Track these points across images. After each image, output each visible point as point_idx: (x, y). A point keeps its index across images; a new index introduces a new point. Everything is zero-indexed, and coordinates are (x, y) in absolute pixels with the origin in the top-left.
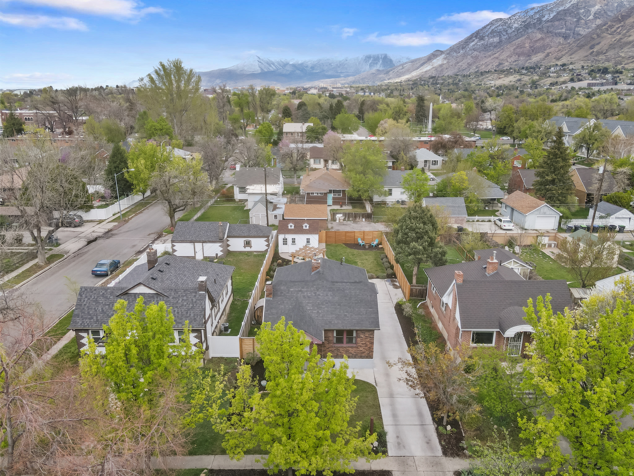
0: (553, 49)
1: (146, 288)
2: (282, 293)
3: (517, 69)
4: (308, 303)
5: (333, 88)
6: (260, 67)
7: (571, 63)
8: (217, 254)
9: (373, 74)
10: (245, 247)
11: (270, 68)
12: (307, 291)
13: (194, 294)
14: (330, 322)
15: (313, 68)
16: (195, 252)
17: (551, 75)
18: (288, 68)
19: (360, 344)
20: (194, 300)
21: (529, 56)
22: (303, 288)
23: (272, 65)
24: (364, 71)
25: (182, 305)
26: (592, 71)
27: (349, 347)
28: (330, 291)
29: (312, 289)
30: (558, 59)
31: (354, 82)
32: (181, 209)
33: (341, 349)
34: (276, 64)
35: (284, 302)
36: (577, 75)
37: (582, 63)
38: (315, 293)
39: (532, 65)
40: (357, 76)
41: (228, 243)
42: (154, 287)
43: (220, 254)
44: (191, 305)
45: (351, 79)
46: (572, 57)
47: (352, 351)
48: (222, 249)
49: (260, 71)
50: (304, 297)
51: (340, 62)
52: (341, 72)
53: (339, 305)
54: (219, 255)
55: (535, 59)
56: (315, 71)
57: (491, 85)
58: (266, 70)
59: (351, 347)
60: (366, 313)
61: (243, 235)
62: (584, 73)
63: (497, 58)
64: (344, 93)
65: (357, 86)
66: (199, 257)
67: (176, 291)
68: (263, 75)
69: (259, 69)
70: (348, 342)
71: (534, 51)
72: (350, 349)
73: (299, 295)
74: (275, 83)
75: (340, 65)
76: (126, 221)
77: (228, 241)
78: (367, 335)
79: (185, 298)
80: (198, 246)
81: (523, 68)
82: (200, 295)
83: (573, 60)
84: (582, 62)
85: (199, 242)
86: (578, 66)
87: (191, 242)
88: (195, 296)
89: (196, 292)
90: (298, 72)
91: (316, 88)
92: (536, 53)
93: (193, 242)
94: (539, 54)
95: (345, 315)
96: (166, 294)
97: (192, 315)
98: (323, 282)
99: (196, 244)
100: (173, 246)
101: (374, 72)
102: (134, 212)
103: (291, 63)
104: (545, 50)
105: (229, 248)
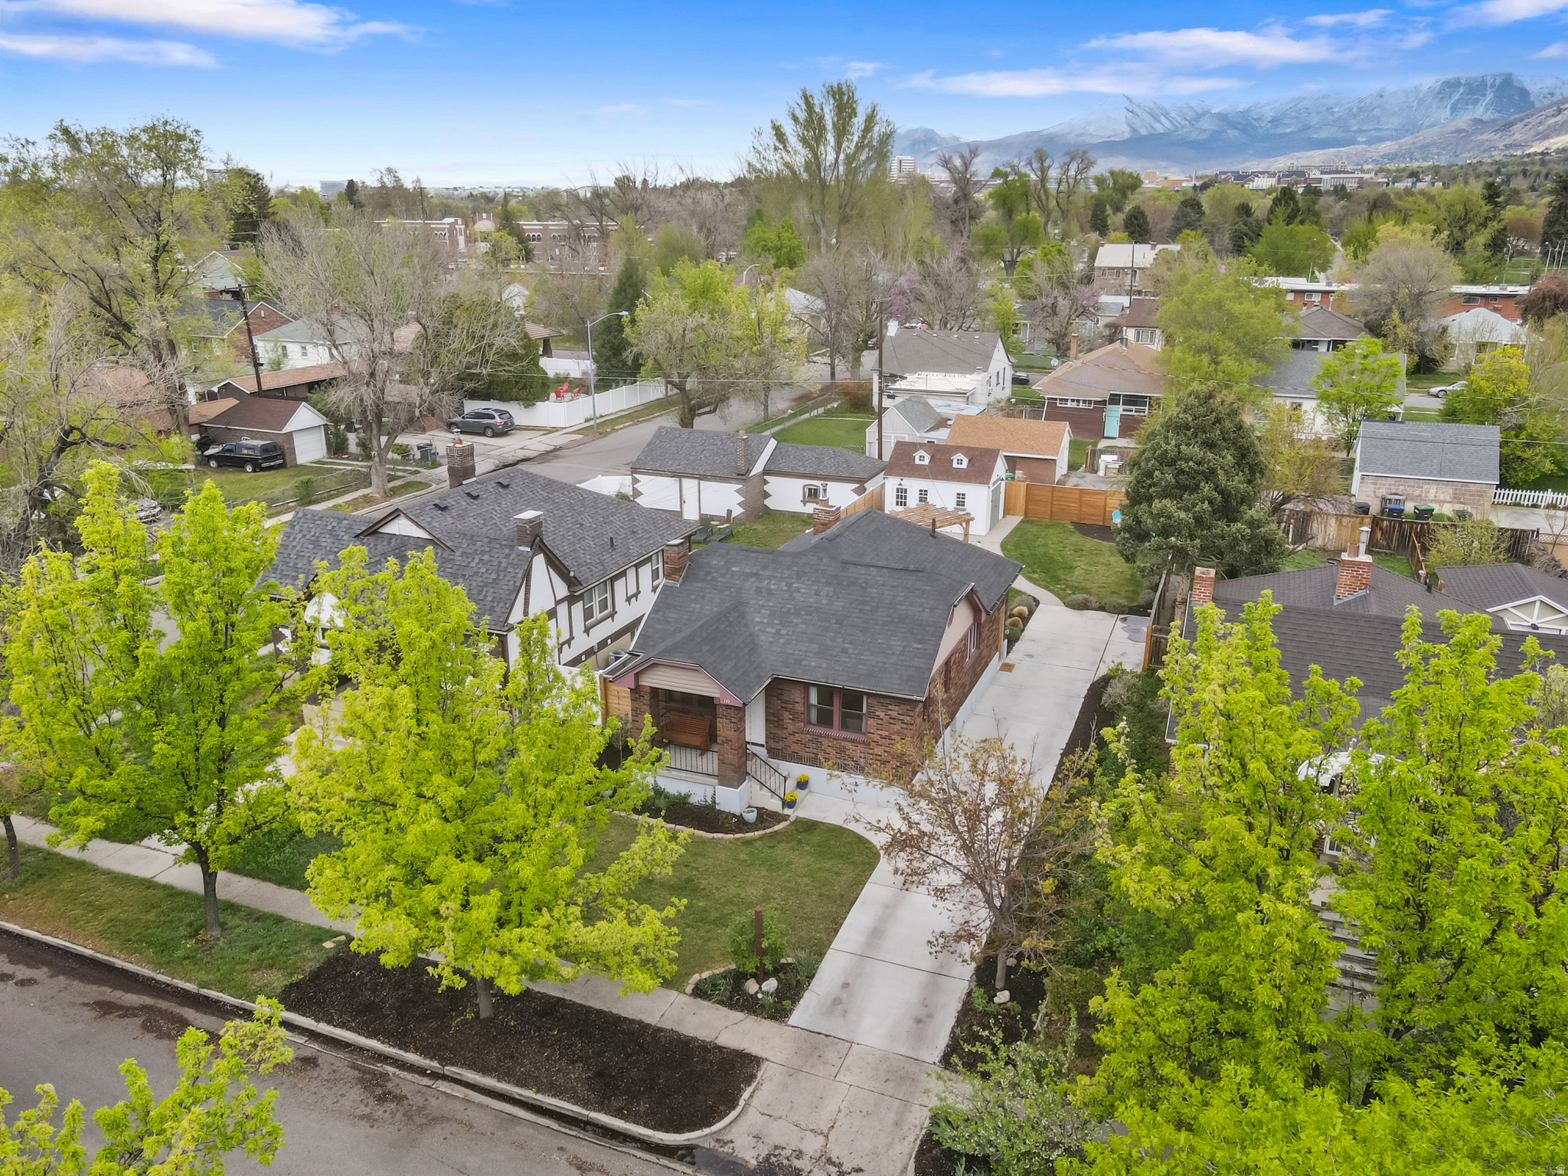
1: (409, 523)
2: (708, 573)
4: (763, 606)
5: (1323, 173)
6: (1130, 125)
8: (729, 512)
9: (1459, 131)
10: (804, 502)
11: (1158, 126)
12: (770, 578)
13: (507, 551)
14: (798, 662)
15: (1276, 121)
16: (682, 502)
18: (1207, 124)
19: (876, 737)
20: (504, 565)
22: (764, 568)
23: (1163, 119)
24: (1433, 125)
25: (476, 573)
27: (845, 740)
28: (828, 584)
29: (786, 573)
31: (1393, 157)
32: (707, 409)
33: (825, 742)
34: (1173, 114)
35: (703, 597)
38: (789, 585)
40: (1408, 140)
41: (767, 488)
42: (429, 523)
43: (738, 511)
44: (494, 576)
45: (1387, 147)
47: (856, 751)
48: (742, 499)
49: (1127, 136)
50: (759, 590)
51: (1361, 101)
52: (1360, 131)
53: (839, 622)
54: (734, 515)
56: (1280, 130)
58: (1144, 132)
59: (852, 741)
60: (902, 654)
61: (802, 470)
64: (1351, 186)
65: (1402, 166)
66: (691, 514)
67: (473, 539)
68: (1137, 144)
69: (1126, 129)
70: (844, 726)
72: (849, 745)
73: (747, 584)
74: (1164, 164)
75: (1360, 110)
76: (603, 434)
77: (766, 482)
78: (894, 714)
79: (486, 557)
80: (690, 485)
82: (520, 554)
85: (691, 476)
87: (674, 475)
88: (508, 555)
89: (512, 547)
90: (1232, 133)
91: (1271, 175)
93: (678, 475)
95: (845, 651)
96: (449, 544)
97: (489, 598)
98: (821, 559)
99: (684, 481)
100: (635, 481)
101: (1464, 126)
102: (632, 419)
103: (1215, 110)
105: (767, 502)
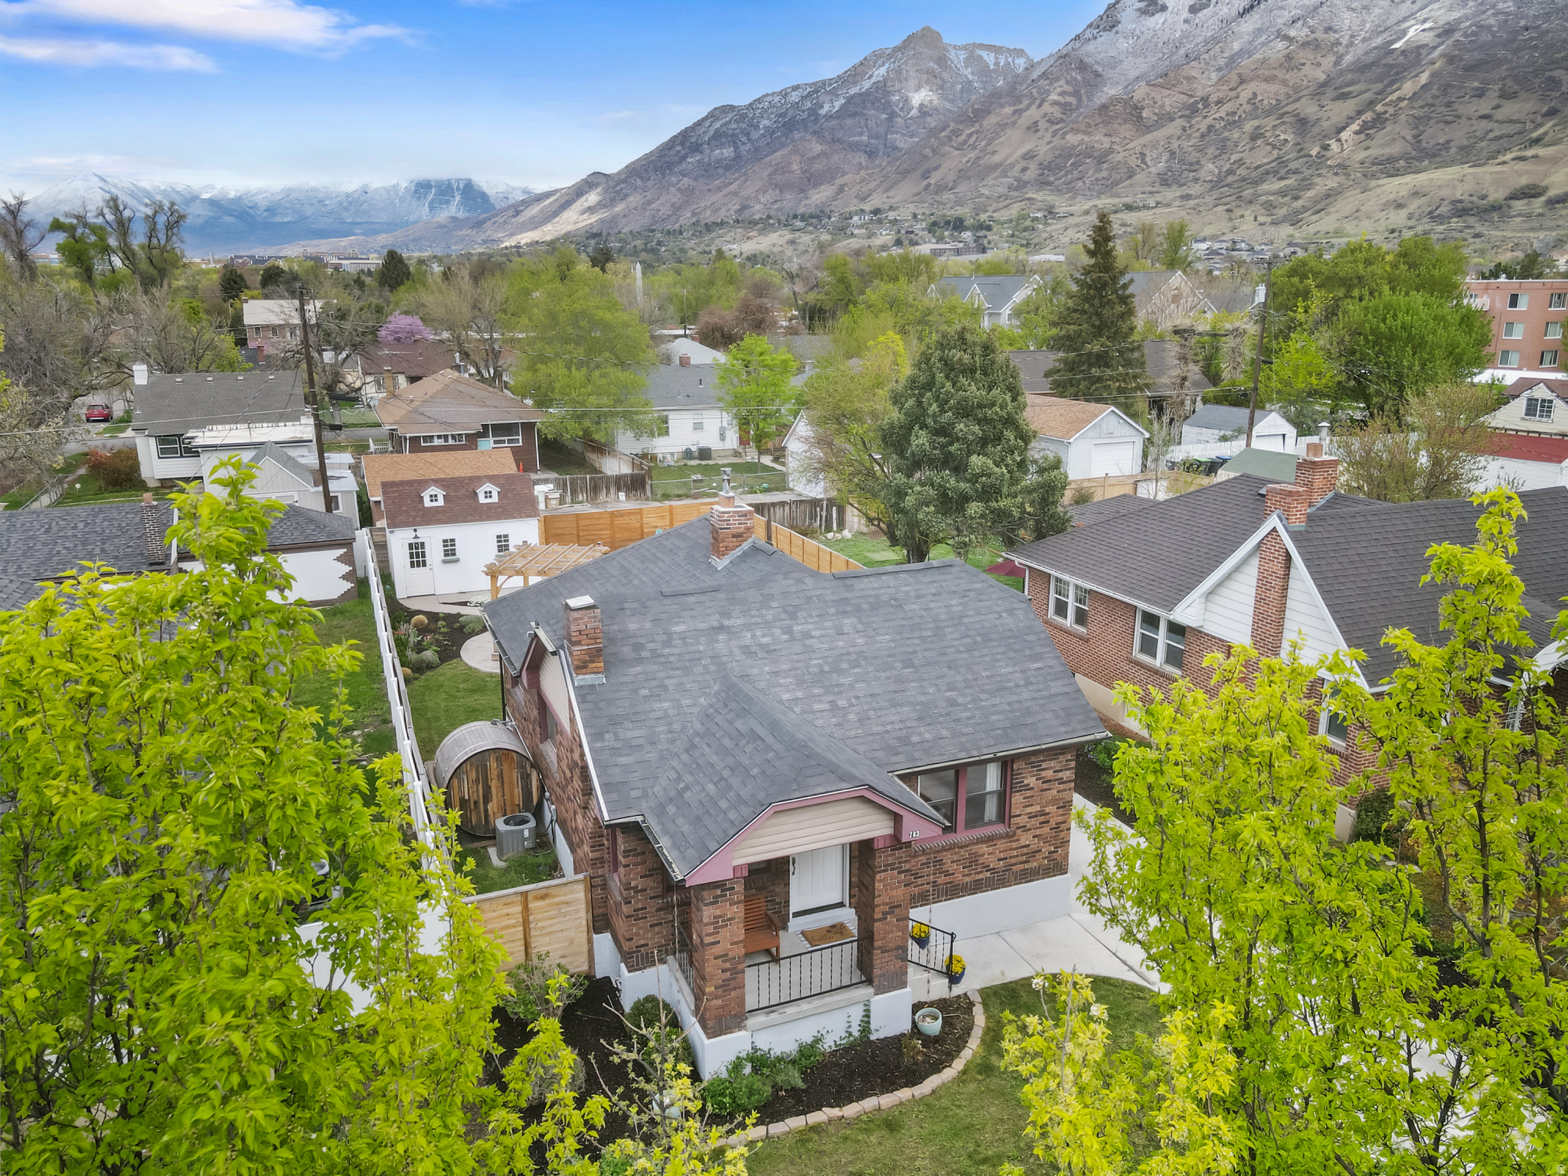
0: (848, 178)
3: (783, 218)
5: (341, 259)
7: (891, 208)
9: (442, 227)
11: (143, 207)
12: (748, 627)
14: (905, 741)
15: (271, 210)
17: (856, 232)
18: (201, 209)
21: (802, 191)
22: (727, 614)
24: (417, 222)
26: (934, 224)
27: (976, 841)
28: (845, 613)
29: (766, 615)
30: (864, 199)
33: (948, 857)
35: (664, 688)
36: (908, 232)
37: (912, 208)
38: (788, 630)
39: (812, 210)
40: (400, 233)
45: (383, 239)
46: (890, 194)
50: (746, 650)
51: (348, 196)
52: (354, 223)
53: (908, 663)
55: (819, 196)
57: (734, 253)
60: (1028, 683)
62: (919, 227)
63: (736, 194)
71: (812, 180)
72: (984, 848)
73: (720, 646)
75: (350, 203)
78: (1049, 774)
81: (795, 217)
83: (893, 201)
84: (911, 206)
86: (904, 214)
92: (815, 186)
94: (823, 187)
101: (444, 223)
104: (833, 178)
